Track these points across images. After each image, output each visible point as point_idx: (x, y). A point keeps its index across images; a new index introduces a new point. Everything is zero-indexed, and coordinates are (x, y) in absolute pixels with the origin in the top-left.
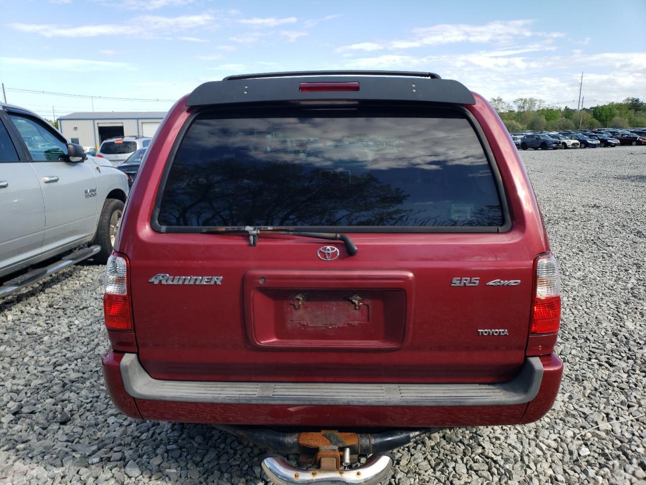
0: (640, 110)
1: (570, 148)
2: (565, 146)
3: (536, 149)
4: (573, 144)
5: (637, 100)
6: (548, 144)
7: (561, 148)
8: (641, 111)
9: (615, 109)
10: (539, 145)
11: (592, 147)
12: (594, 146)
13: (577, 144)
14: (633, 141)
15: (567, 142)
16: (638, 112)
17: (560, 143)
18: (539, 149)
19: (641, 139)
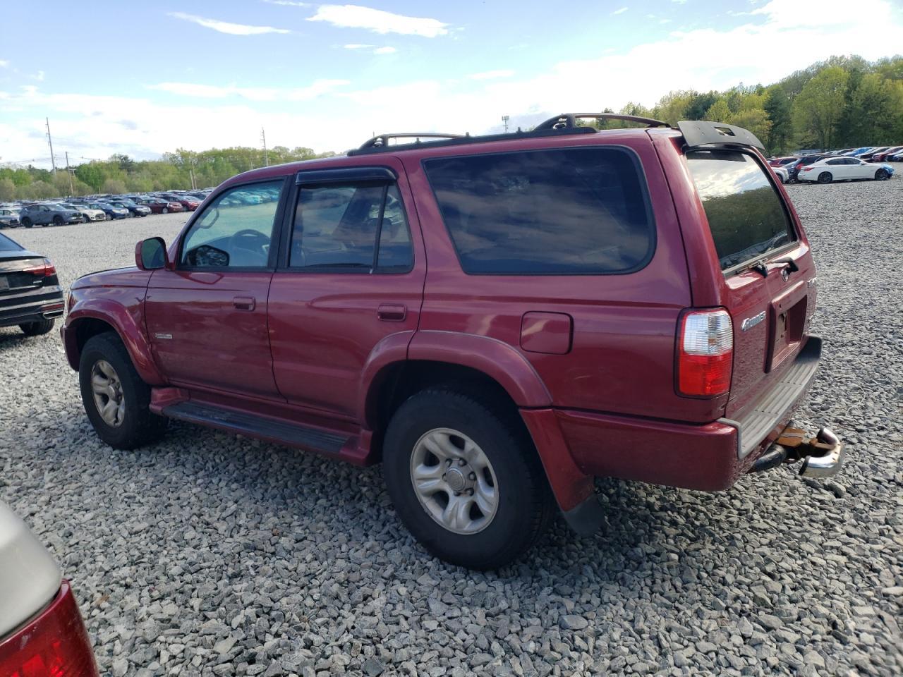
0: (133, 171)
1: (94, 221)
2: (88, 220)
3: (45, 225)
4: (98, 216)
5: (126, 158)
6: (64, 217)
7: (82, 222)
8: (135, 172)
9: (104, 169)
10: (50, 220)
11: (121, 219)
12: (123, 217)
13: (102, 214)
14: (164, 207)
15: (87, 213)
16: (132, 173)
17: (80, 215)
18: (50, 225)
19: (171, 206)
